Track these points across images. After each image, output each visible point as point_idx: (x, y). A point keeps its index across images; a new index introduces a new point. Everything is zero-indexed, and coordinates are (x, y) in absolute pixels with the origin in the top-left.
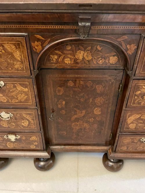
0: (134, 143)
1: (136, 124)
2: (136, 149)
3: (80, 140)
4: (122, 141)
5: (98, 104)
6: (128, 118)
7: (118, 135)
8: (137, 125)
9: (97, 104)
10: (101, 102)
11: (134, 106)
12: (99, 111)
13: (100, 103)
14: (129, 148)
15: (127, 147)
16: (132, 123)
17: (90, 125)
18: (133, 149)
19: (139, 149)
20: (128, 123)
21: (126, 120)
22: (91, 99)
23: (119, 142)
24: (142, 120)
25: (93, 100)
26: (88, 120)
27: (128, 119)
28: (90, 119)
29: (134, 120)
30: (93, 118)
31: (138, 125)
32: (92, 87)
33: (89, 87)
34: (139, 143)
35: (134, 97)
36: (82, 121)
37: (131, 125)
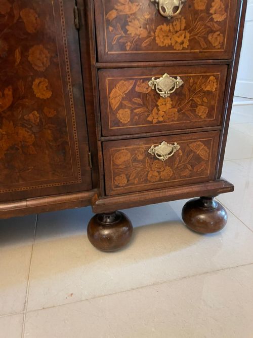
0: (139, 161)
1: (129, 108)
2: (146, 180)
3: (21, 182)
4: (113, 162)
5: (39, 67)
6: (110, 93)
7: (99, 143)
8: (132, 110)
9: (36, 68)
10: (45, 61)
11: (113, 54)
12: (45, 89)
13: (43, 63)
14: (131, 178)
15: (126, 175)
16: (121, 106)
17: (34, 133)
18: (140, 179)
19: (151, 177)
20: (113, 106)
21: (106, 98)
22: (17, 50)
23: (106, 164)
24: (139, 95)
25: (22, 54)
26: (26, 117)
27: (111, 95)
28: (31, 115)
29: (123, 99)
30: (36, 112)
31: (135, 111)
32: (11, 15)
33: (4, 16)
34: (148, 160)
35: (108, 28)
36: (12, 123)
37: (121, 111)
